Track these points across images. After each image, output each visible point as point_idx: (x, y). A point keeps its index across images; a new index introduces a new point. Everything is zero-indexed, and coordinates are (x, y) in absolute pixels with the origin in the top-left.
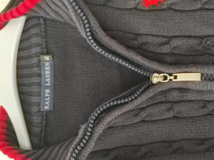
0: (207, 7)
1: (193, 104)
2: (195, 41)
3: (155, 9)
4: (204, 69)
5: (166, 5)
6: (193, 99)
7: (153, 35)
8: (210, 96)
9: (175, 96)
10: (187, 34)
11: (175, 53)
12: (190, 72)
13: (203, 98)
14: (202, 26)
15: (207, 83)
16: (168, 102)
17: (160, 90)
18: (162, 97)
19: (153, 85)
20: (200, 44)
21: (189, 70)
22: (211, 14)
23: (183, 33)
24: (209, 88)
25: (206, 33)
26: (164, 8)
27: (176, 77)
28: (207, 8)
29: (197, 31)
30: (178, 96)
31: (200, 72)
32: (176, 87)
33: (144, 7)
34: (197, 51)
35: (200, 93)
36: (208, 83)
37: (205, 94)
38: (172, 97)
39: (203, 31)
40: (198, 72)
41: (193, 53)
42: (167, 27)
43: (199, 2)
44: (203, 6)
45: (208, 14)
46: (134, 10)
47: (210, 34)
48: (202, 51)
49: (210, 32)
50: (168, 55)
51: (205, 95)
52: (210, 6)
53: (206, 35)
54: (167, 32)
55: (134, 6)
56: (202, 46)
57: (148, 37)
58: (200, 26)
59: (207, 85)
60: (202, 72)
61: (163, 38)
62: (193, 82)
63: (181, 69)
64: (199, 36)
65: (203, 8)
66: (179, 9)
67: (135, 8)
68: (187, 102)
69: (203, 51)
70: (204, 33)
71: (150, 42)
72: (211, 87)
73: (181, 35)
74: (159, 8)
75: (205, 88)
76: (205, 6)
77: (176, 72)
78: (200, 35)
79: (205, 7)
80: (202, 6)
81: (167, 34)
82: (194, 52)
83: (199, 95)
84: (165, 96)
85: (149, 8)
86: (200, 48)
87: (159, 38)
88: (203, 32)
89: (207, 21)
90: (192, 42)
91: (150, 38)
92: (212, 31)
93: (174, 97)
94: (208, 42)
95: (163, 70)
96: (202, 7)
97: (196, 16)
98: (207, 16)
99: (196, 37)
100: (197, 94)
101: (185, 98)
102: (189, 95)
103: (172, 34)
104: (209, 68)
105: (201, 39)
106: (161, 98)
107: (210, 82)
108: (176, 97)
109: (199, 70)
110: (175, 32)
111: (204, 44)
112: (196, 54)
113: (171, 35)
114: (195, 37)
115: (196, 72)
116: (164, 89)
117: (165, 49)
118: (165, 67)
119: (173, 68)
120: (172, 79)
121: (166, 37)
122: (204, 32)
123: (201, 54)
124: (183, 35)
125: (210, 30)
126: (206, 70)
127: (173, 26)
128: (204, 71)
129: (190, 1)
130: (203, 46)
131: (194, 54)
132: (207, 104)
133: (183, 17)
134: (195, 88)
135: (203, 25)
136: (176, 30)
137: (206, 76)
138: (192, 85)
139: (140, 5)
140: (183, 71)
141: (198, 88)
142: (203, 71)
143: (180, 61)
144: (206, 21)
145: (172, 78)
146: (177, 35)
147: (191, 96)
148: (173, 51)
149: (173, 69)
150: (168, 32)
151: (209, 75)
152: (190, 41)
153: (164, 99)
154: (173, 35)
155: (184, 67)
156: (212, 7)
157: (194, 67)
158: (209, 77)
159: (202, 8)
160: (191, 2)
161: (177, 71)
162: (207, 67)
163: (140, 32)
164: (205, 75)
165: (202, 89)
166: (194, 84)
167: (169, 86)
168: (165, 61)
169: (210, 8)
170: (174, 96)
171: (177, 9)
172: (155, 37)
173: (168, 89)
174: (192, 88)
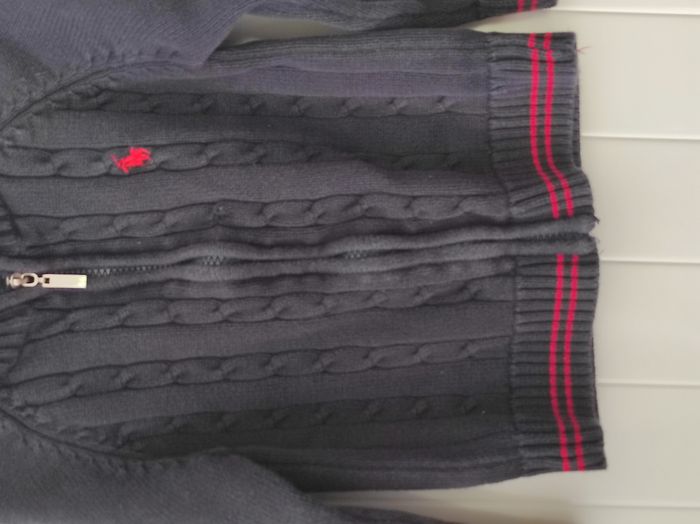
0: (216, 163)
3: (139, 171)
5: (154, 165)
7: (137, 213)
16: (163, 298)
26: (151, 169)
27: (47, 281)
28: (218, 164)
44: (211, 163)
46: (104, 178)
52: (221, 162)
55: (104, 172)
67: (107, 175)
74: (145, 170)
76: (214, 162)
79: (214, 164)
80: (208, 162)
86: (210, 219)
87: (148, 215)
120: (42, 284)
132: (220, 304)
139: (114, 168)
172: (140, 215)
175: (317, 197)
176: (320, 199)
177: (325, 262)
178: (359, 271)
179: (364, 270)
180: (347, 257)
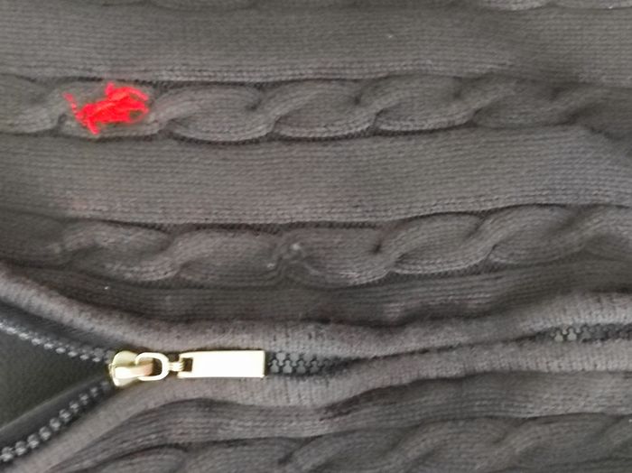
0: (287, 132)
1: (249, 451)
2: (254, 242)
3: (121, 134)
4: (275, 340)
5: (156, 125)
6: (248, 436)
8: (301, 424)
9: (189, 427)
10: (227, 219)
11: (190, 281)
12: (232, 346)
13: (277, 432)
14: (273, 195)
15: (286, 385)
16: (170, 446)
17: (135, 409)
18: (146, 432)
19: (115, 391)
20: (271, 251)
21: (230, 343)
22: (301, 154)
23: (214, 217)
24: (294, 401)
25: (287, 217)
26: (148, 133)
27: (188, 365)
28: (290, 134)
29: (258, 210)
30: (198, 426)
31: (261, 347)
32: (191, 395)
33: (83, 130)
34: (261, 275)
35: (266, 415)
36: (289, 383)
37: (283, 421)
38: (180, 431)
39: (278, 210)
40: (257, 347)
41: (250, 281)
42: (159, 195)
43: (260, 116)
44: (276, 131)
45: (292, 156)
47: (299, 218)
48: (275, 274)
49: (302, 213)
50: (168, 288)
51: (286, 424)
52: (297, 130)
53: (288, 221)
54: (160, 211)
55: (49, 126)
56: (275, 257)
57: (97, 230)
58: (268, 195)
59: (287, 390)
60: (268, 349)
61: (149, 231)
62: (242, 382)
63: (204, 337)
64: (269, 225)
65: (277, 134)
66: (200, 138)
67: (54, 133)
68: (230, 446)
69: (280, 273)
70: (281, 217)
71: (105, 244)
72: (299, 396)
73: (209, 222)
74: (134, 134)
75: (281, 402)
76: (281, 130)
77: (190, 348)
78: (269, 222)
79: (283, 133)
80: (270, 129)
81: (161, 219)
82: (253, 278)
83: (264, 424)
84: (156, 427)
85: (101, 131)
86: (271, 265)
87: (138, 231)
88: (281, 212)
89: (289, 178)
90: (244, 245)
91: (104, 233)
92: (306, 209)
93: (186, 431)
94: (296, 247)
95: (145, 340)
96: (272, 132)
97: (252, 160)
98: (288, 160)
99: (259, 230)
100: (259, 418)
101: (222, 434)
102: (233, 422)
103: (180, 219)
104: (290, 334)
105: (275, 233)
106: (144, 436)
107: (295, 381)
108: (193, 431)
109: (258, 343)
110: (189, 213)
111: (283, 251)
112: (260, 284)
113: (175, 222)
114: (255, 229)
115: (251, 346)
116: (151, 405)
117: (157, 270)
118: (151, 330)
119: (179, 334)
120: (177, 373)
121: (159, 229)
122: (283, 214)
123: (272, 283)
124: (216, 222)
125: (300, 208)
126: (281, 340)
127: (181, 193)
128: (275, 345)
129: (233, 114)
130: (280, 259)
131: (254, 284)
132: (295, 450)
133: (210, 164)
134: (250, 402)
135: (278, 190)
136: (190, 208)
137: (284, 361)
138: (241, 392)
139: (68, 123)
140: (209, 343)
141: (258, 400)
142: (270, 347)
143: (206, 308)
144: (285, 176)
145: (177, 366)
146: (195, 221)
147: (240, 426)
148: (183, 275)
149: (178, 337)
150: (164, 213)
151: (295, 357)
152: (238, 242)
153: (154, 439)
154: (182, 222)
155: (214, 331)
156: (303, 133)
157: (246, 330)
158: (294, 364)
159: (274, 136)
160: (236, 117)
161: (193, 343)
162: (284, 330)
163: (71, 213)
164: (281, 357)
165: (272, 403)
166: (246, 387)
167: (168, 396)
168: (156, 308)
169: (298, 135)
170: (185, 426)
171: (192, 136)
172: (122, 229)
173: (163, 403)
174: (240, 402)
175: (489, 206)
176: (496, 211)
177: (512, 349)
178: (589, 368)
179: (600, 367)
180: (559, 338)
